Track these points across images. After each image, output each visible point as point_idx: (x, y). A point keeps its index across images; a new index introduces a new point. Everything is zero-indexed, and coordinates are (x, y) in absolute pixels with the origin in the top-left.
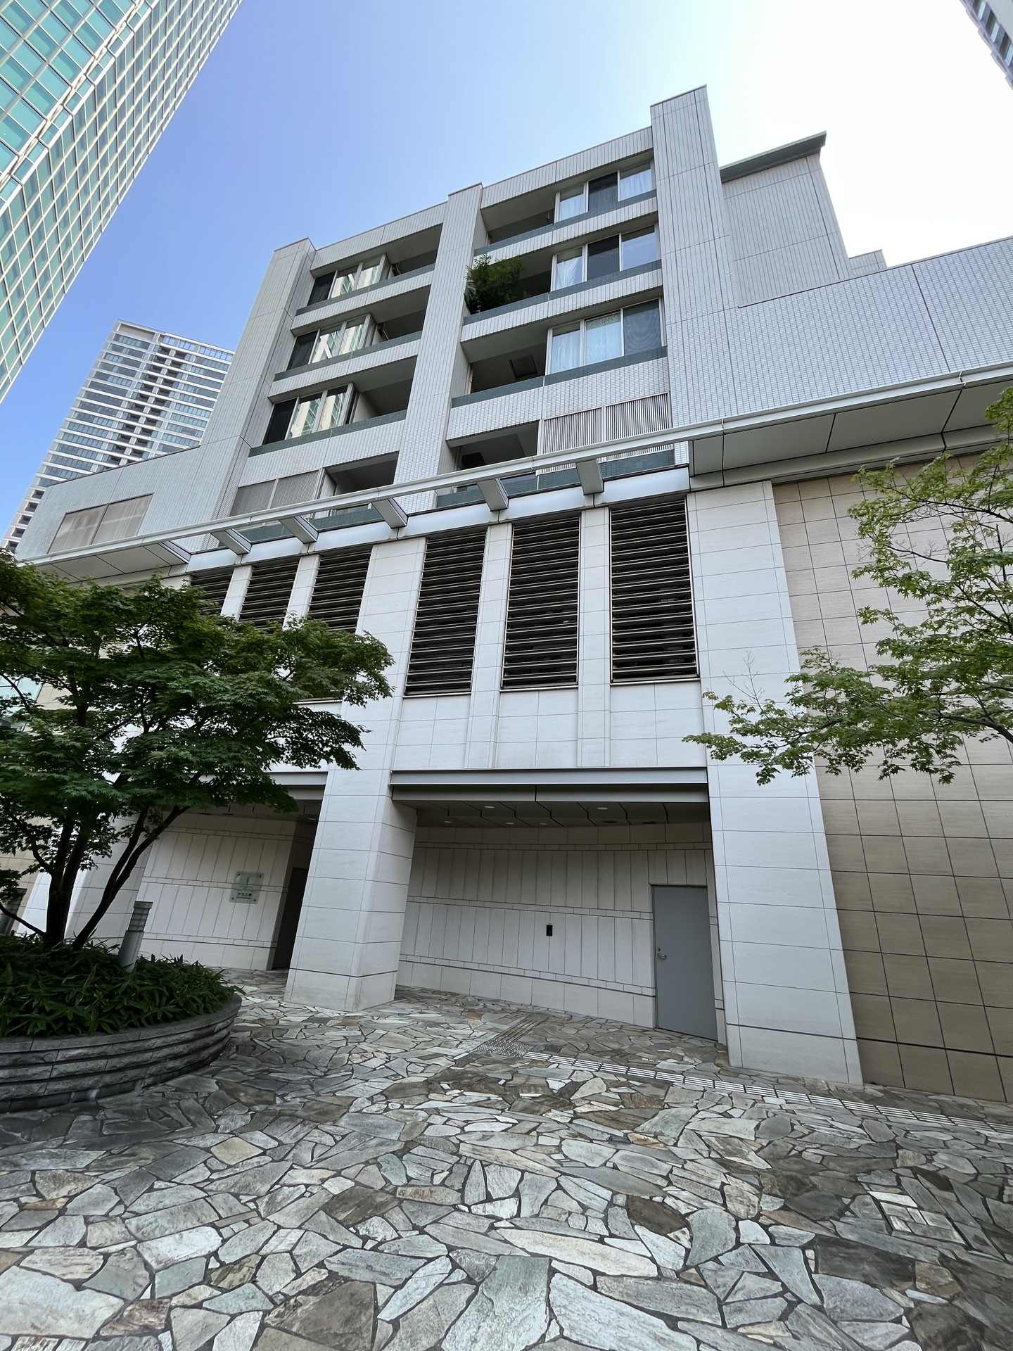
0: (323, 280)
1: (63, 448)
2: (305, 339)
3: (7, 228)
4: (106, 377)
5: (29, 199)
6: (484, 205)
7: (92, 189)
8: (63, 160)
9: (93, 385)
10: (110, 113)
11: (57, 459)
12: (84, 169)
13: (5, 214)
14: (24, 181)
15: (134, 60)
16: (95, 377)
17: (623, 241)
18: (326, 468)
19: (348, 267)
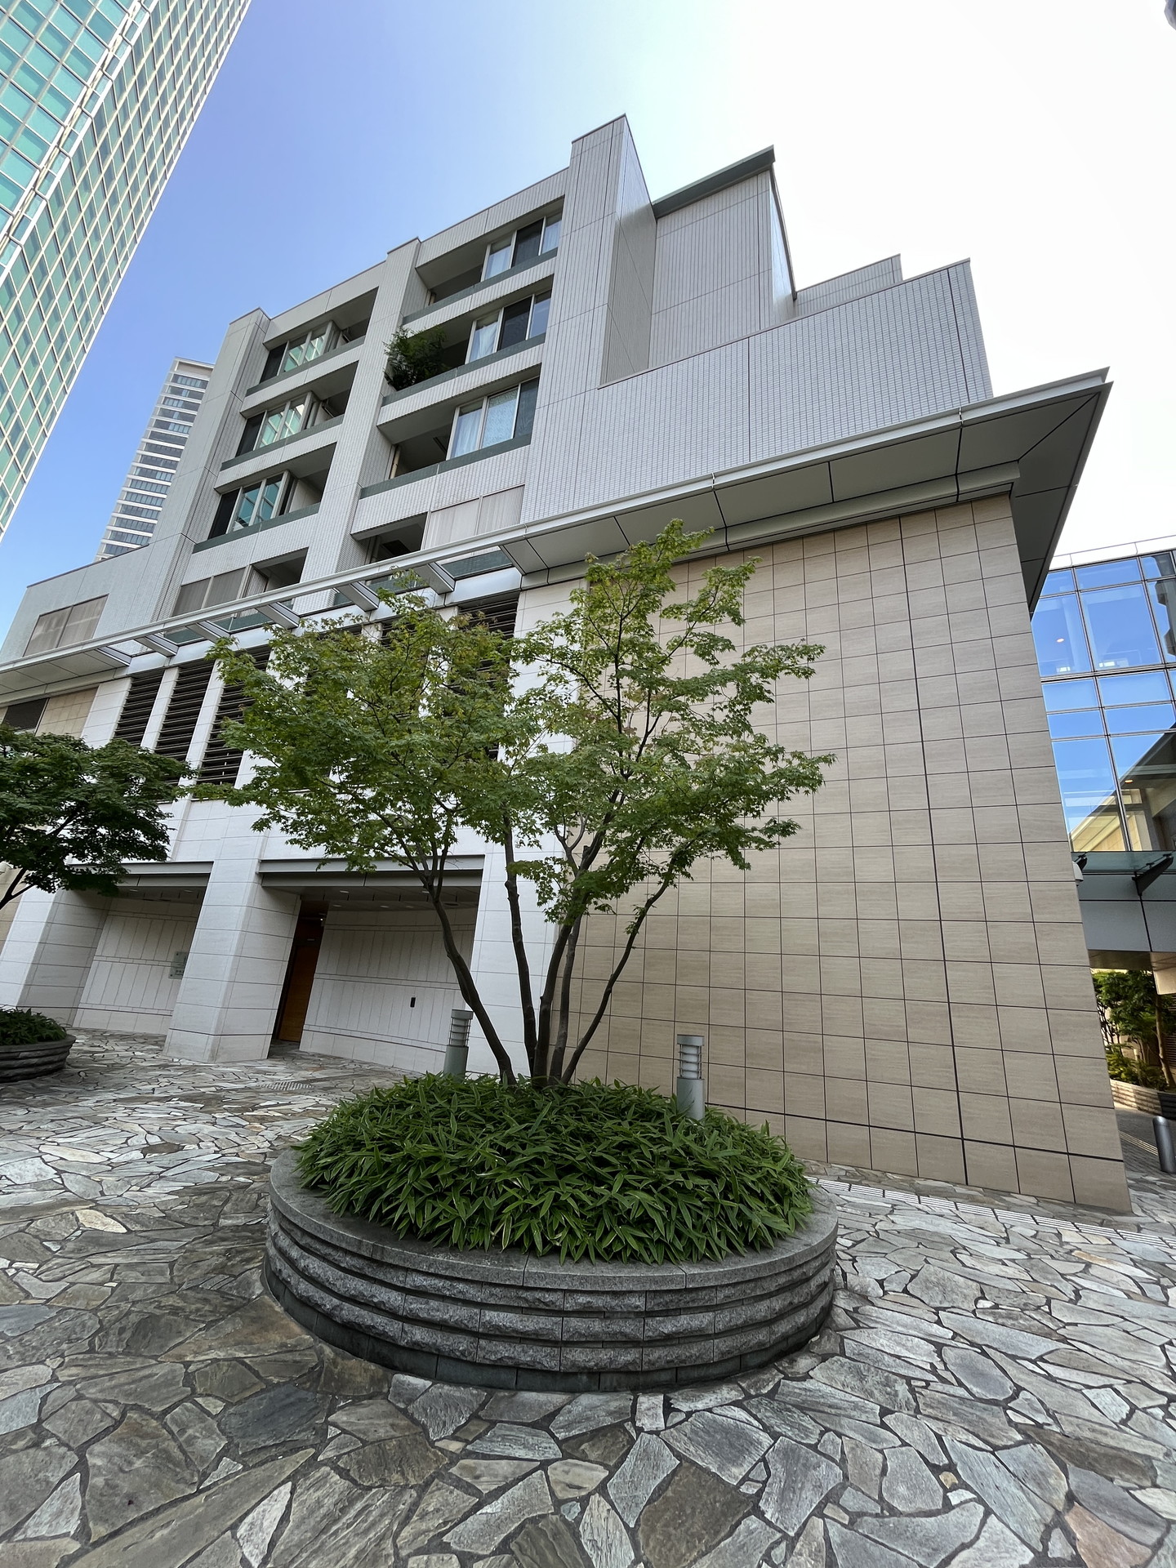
0: (276, 352)
1: (127, 510)
2: (254, 420)
3: (12, 294)
4: (165, 425)
5: (32, 260)
6: (420, 263)
7: (103, 232)
8: (65, 209)
9: (154, 436)
10: (114, 144)
11: (122, 523)
12: (91, 212)
13: (7, 282)
14: (23, 241)
15: (135, 77)
16: (155, 426)
17: (536, 302)
18: (253, 565)
19: (297, 337)
